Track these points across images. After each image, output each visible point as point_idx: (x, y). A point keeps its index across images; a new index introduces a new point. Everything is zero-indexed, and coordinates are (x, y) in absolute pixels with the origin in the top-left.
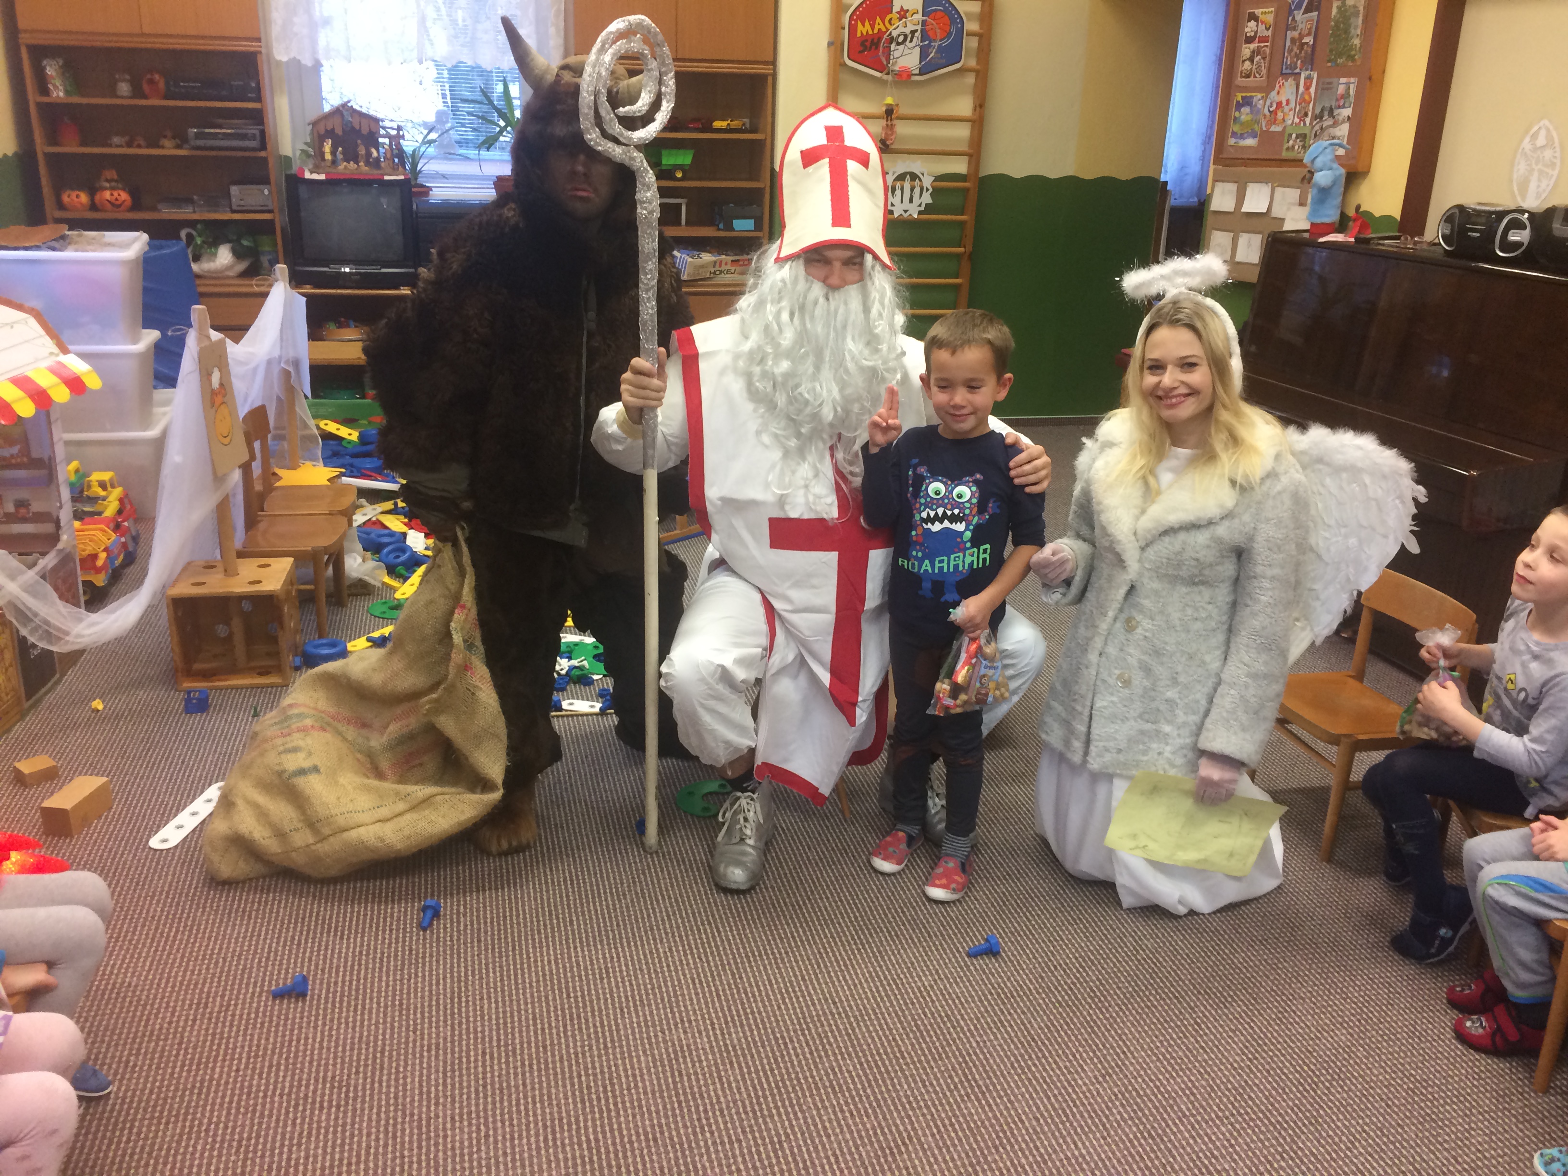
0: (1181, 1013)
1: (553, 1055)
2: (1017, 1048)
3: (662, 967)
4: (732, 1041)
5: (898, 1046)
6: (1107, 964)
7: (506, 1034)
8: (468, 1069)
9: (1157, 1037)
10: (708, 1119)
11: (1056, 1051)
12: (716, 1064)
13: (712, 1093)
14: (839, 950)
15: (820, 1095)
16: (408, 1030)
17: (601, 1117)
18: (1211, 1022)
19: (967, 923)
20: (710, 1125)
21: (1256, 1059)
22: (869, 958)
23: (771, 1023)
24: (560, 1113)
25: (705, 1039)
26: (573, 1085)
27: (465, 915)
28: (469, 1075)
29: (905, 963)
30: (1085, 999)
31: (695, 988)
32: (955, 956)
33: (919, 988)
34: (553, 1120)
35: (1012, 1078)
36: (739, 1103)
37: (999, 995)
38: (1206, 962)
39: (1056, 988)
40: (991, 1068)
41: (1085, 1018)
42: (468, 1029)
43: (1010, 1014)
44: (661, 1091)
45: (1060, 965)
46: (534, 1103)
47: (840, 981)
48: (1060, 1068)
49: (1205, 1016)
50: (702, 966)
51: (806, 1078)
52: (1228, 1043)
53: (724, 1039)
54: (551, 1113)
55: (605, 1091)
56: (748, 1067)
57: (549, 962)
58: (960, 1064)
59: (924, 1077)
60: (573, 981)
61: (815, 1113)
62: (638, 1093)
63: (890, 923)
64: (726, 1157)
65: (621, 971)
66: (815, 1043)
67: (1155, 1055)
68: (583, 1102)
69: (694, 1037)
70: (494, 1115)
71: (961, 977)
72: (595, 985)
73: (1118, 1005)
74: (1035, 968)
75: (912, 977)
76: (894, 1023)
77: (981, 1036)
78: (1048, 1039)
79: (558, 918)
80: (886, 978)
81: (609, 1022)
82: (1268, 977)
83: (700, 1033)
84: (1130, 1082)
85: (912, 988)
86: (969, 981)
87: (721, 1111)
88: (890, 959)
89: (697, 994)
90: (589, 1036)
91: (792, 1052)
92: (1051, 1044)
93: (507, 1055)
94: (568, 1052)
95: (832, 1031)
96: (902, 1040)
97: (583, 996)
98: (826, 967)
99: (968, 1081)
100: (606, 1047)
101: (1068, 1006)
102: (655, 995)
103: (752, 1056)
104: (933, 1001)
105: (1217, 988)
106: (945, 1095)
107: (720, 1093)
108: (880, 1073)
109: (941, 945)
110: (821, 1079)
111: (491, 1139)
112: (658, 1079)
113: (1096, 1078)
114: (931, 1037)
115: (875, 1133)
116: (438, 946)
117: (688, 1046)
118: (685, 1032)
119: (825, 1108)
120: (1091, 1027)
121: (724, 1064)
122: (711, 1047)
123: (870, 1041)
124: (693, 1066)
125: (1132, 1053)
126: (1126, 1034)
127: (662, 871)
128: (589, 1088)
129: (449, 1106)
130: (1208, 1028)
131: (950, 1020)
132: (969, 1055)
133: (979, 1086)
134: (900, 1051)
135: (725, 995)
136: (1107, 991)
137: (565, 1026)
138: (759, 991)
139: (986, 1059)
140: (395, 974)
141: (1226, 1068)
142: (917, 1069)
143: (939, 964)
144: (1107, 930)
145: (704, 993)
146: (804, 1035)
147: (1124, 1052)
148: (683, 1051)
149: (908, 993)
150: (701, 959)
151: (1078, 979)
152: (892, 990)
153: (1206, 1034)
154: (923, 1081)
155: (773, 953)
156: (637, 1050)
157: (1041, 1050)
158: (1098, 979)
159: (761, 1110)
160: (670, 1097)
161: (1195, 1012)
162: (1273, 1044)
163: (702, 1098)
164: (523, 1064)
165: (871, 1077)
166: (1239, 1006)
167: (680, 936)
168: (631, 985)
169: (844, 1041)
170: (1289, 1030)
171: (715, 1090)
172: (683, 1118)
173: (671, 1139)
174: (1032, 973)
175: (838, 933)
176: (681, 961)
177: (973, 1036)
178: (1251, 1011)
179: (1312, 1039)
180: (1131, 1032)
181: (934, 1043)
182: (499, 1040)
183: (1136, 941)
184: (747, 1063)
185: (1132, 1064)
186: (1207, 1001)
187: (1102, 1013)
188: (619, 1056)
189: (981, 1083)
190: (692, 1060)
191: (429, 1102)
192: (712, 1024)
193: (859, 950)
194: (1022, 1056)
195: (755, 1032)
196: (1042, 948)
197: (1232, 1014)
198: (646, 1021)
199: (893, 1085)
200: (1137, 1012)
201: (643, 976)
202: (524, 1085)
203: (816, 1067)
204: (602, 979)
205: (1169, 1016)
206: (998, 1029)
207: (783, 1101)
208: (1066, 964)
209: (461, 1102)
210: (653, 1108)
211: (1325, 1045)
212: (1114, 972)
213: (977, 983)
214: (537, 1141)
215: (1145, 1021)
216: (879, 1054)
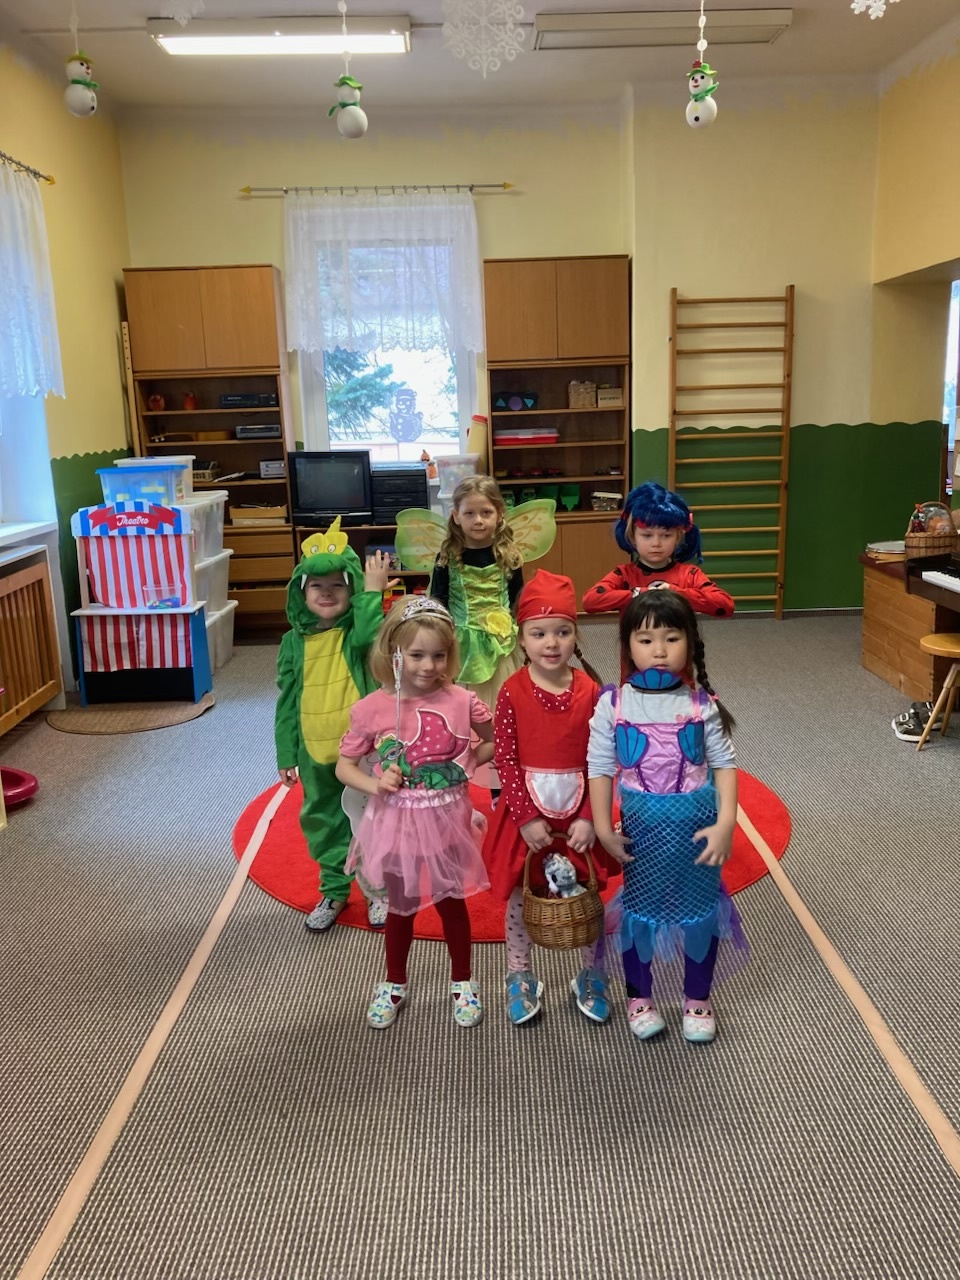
12: (418, 1017)
64: (401, 1070)
115: (510, 1067)
137: (327, 986)
173: (369, 1056)
191: (224, 1020)
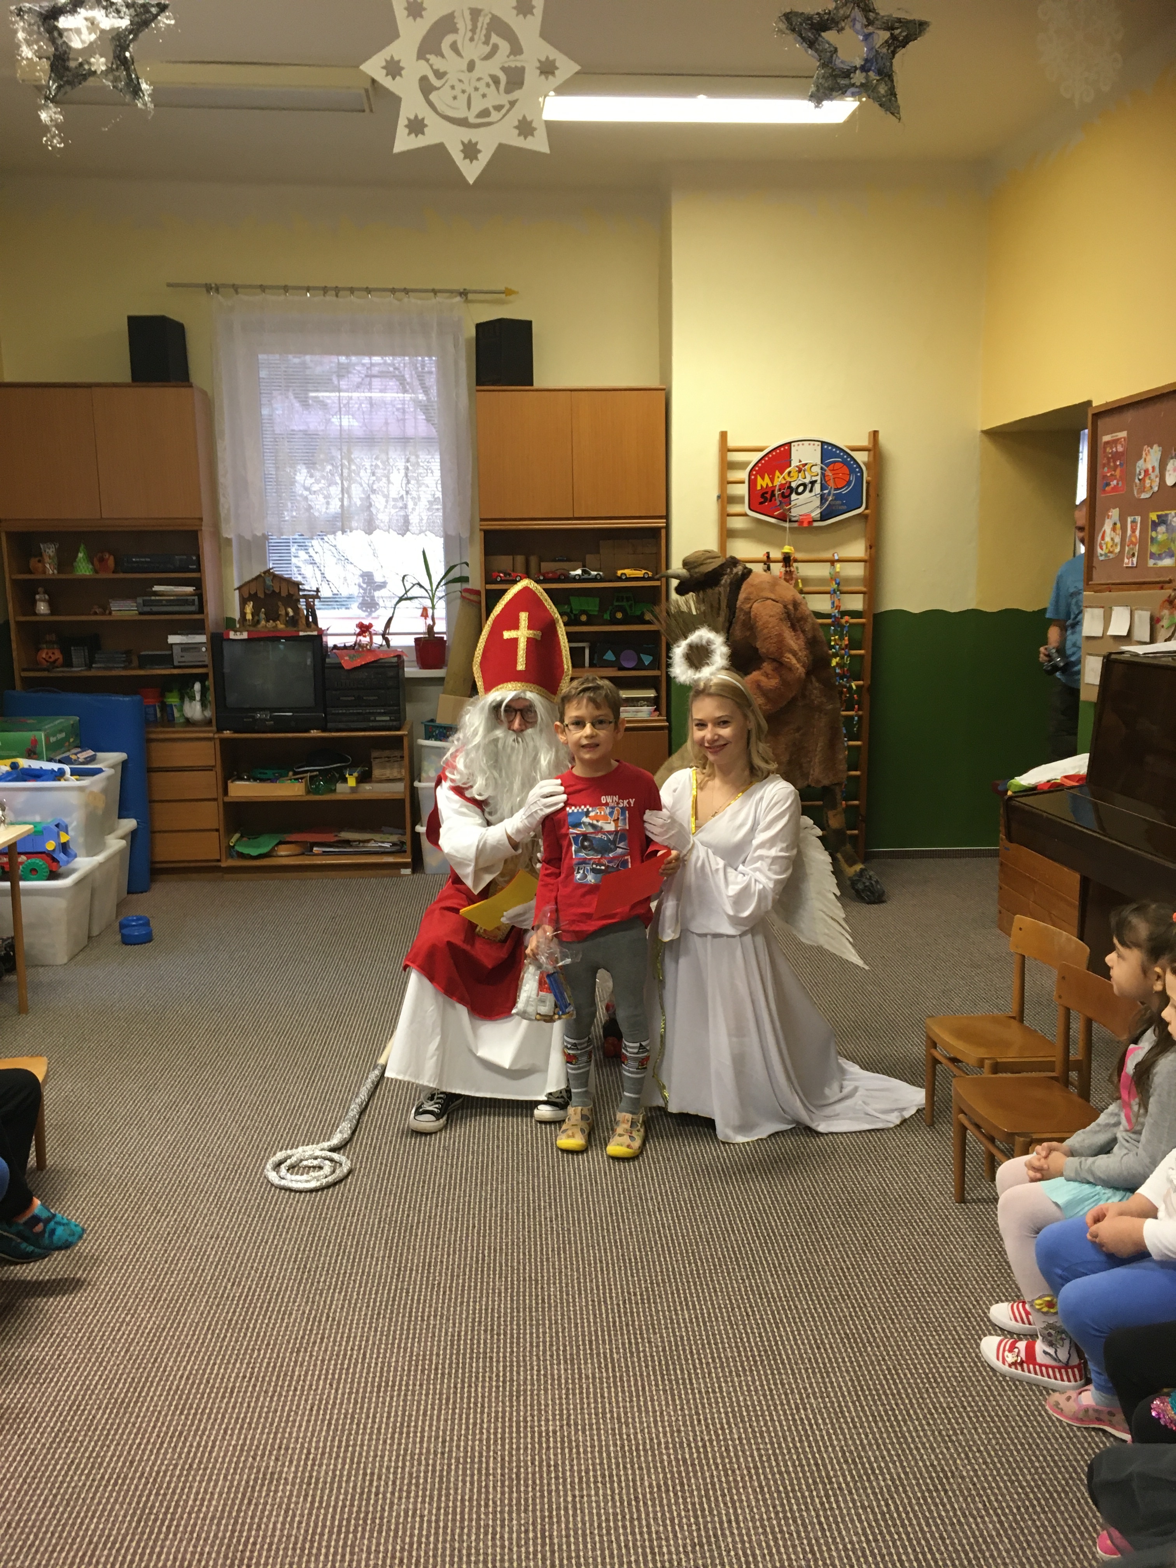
0: (815, 1482)
1: (135, 1472)
2: (614, 1506)
3: (288, 1391)
4: (319, 1472)
5: (487, 1492)
6: (758, 1421)
7: (102, 1448)
8: (49, 1477)
9: (774, 1507)
10: (252, 1552)
11: (655, 1513)
13: (271, 1526)
14: (476, 1386)
15: (378, 1539)
16: (15, 1433)
17: (149, 1538)
18: (844, 1496)
19: (627, 1366)
20: (250, 1559)
21: (876, 1540)
22: (504, 1396)
23: (367, 1458)
24: (111, 1529)
25: (293, 1469)
26: (138, 1503)
27: (128, 1324)
28: (46, 1483)
29: (539, 1404)
30: (715, 1459)
31: (310, 1415)
32: (596, 1402)
33: (540, 1433)
34: (100, 1537)
35: (593, 1538)
36: (293, 1539)
37: (623, 1447)
38: (870, 1428)
39: (689, 1445)
40: (575, 1524)
41: (704, 1479)
42: (70, 1437)
43: (625, 1468)
44: (221, 1518)
45: (706, 1419)
46: (93, 1517)
47: (461, 1419)
48: (650, 1533)
49: (840, 1489)
50: (329, 1393)
51: (373, 1519)
52: (852, 1521)
53: (312, 1469)
54: (103, 1530)
55: (166, 1514)
56: (321, 1502)
57: (181, 1377)
58: (543, 1518)
59: (498, 1529)
60: (195, 1397)
61: (364, 1556)
62: (197, 1518)
63: (545, 1360)
65: (246, 1392)
66: (402, 1483)
67: (763, 1527)
68: (139, 1521)
69: (283, 1465)
70: (48, 1527)
71: (591, 1425)
72: (214, 1403)
73: (748, 1468)
74: (677, 1420)
75: (539, 1421)
76: (495, 1469)
77: (581, 1489)
78: (653, 1500)
79: (213, 1334)
80: (510, 1420)
81: (207, 1442)
82: (933, 1449)
83: (291, 1462)
84: (720, 1555)
85: (533, 1432)
86: (598, 1429)
87: (271, 1544)
88: (525, 1400)
89: (309, 1421)
90: (180, 1457)
91: (374, 1490)
92: (654, 1506)
93: (92, 1467)
94: (152, 1469)
95: (426, 1472)
96: (495, 1487)
97: (195, 1414)
98: (455, 1402)
99: (543, 1537)
100: (191, 1466)
101: (693, 1465)
102: (266, 1418)
103: (331, 1490)
104: (548, 1448)
105: (868, 1458)
106: (511, 1550)
107: (279, 1526)
108: (454, 1520)
109: (588, 1388)
110: (389, 1522)
111: (34, 1550)
112: (225, 1505)
113: (685, 1546)
114: (527, 1486)
116: (88, 1352)
117: (272, 1474)
118: (277, 1459)
119: (377, 1552)
120: (707, 1491)
121: (298, 1497)
122: (295, 1477)
123: (460, 1484)
124: (267, 1495)
125: (737, 1522)
126: (741, 1501)
127: (340, 1293)
128: (153, 1506)
129: (12, 1512)
130: (837, 1502)
131: (556, 1471)
132: (558, 1509)
133: (552, 1544)
134: (487, 1499)
135: (336, 1425)
136: (743, 1451)
138: (374, 1422)
139: (575, 1515)
140: (32, 1378)
141: (837, 1549)
142: (494, 1520)
143: (575, 1409)
144: (775, 1384)
145: (316, 1421)
146: (395, 1473)
147: (729, 1521)
148: (264, 1479)
149: (526, 1437)
150: (331, 1385)
151: (717, 1436)
152: (511, 1433)
153: (832, 1509)
154: (494, 1534)
155: (407, 1385)
156: (218, 1475)
157: (638, 1510)
158: (740, 1438)
159: (311, 1547)
160: (226, 1525)
161: (831, 1483)
162: (903, 1526)
163: (258, 1530)
164: (102, 1477)
165: (441, 1524)
166: (884, 1480)
167: (323, 1361)
168: (249, 1406)
169: (433, 1483)
170: (930, 1511)
171: (275, 1523)
172: (229, 1546)
174: (670, 1426)
175: (484, 1367)
176: (311, 1385)
177: (573, 1489)
178: (896, 1487)
179: (952, 1524)
180: (748, 1500)
181: (526, 1492)
182: (93, 1450)
183: (802, 1399)
184: (322, 1497)
185: (732, 1534)
186: (850, 1471)
187: (726, 1475)
188: (198, 1478)
189: (556, 1541)
190: (269, 1490)
192: (309, 1453)
193: (498, 1387)
194: (615, 1514)
195: (347, 1467)
196: (695, 1399)
197: (872, 1488)
198: (243, 1445)
199: (461, 1535)
200: (766, 1478)
201: (265, 1399)
202: (93, 1498)
203: (391, 1507)
204: (223, 1397)
205: (799, 1484)
206: (604, 1484)
207: (337, 1541)
208: (713, 1418)
209: (25, 1509)
210: (204, 1535)
211: (964, 1532)
212: (761, 1432)
213: (606, 1432)
214: (75, 1557)
215: (769, 1488)
216: (463, 1500)
